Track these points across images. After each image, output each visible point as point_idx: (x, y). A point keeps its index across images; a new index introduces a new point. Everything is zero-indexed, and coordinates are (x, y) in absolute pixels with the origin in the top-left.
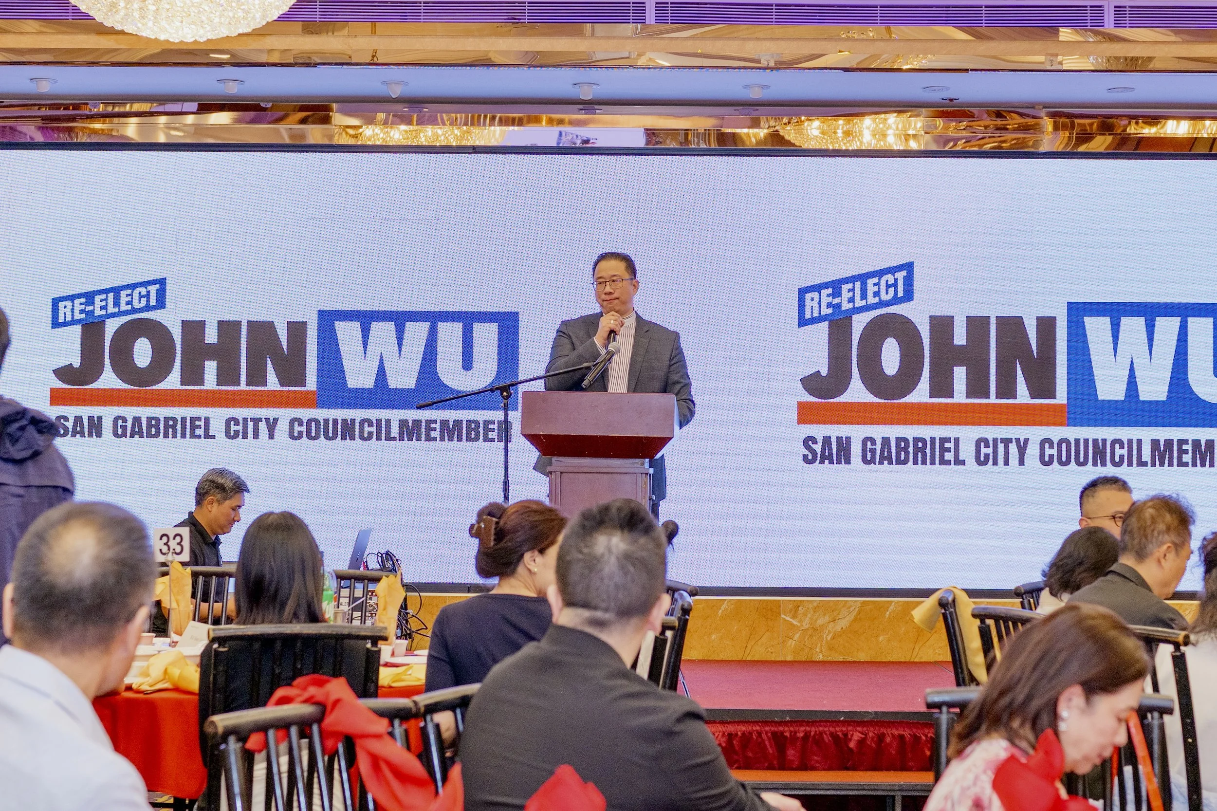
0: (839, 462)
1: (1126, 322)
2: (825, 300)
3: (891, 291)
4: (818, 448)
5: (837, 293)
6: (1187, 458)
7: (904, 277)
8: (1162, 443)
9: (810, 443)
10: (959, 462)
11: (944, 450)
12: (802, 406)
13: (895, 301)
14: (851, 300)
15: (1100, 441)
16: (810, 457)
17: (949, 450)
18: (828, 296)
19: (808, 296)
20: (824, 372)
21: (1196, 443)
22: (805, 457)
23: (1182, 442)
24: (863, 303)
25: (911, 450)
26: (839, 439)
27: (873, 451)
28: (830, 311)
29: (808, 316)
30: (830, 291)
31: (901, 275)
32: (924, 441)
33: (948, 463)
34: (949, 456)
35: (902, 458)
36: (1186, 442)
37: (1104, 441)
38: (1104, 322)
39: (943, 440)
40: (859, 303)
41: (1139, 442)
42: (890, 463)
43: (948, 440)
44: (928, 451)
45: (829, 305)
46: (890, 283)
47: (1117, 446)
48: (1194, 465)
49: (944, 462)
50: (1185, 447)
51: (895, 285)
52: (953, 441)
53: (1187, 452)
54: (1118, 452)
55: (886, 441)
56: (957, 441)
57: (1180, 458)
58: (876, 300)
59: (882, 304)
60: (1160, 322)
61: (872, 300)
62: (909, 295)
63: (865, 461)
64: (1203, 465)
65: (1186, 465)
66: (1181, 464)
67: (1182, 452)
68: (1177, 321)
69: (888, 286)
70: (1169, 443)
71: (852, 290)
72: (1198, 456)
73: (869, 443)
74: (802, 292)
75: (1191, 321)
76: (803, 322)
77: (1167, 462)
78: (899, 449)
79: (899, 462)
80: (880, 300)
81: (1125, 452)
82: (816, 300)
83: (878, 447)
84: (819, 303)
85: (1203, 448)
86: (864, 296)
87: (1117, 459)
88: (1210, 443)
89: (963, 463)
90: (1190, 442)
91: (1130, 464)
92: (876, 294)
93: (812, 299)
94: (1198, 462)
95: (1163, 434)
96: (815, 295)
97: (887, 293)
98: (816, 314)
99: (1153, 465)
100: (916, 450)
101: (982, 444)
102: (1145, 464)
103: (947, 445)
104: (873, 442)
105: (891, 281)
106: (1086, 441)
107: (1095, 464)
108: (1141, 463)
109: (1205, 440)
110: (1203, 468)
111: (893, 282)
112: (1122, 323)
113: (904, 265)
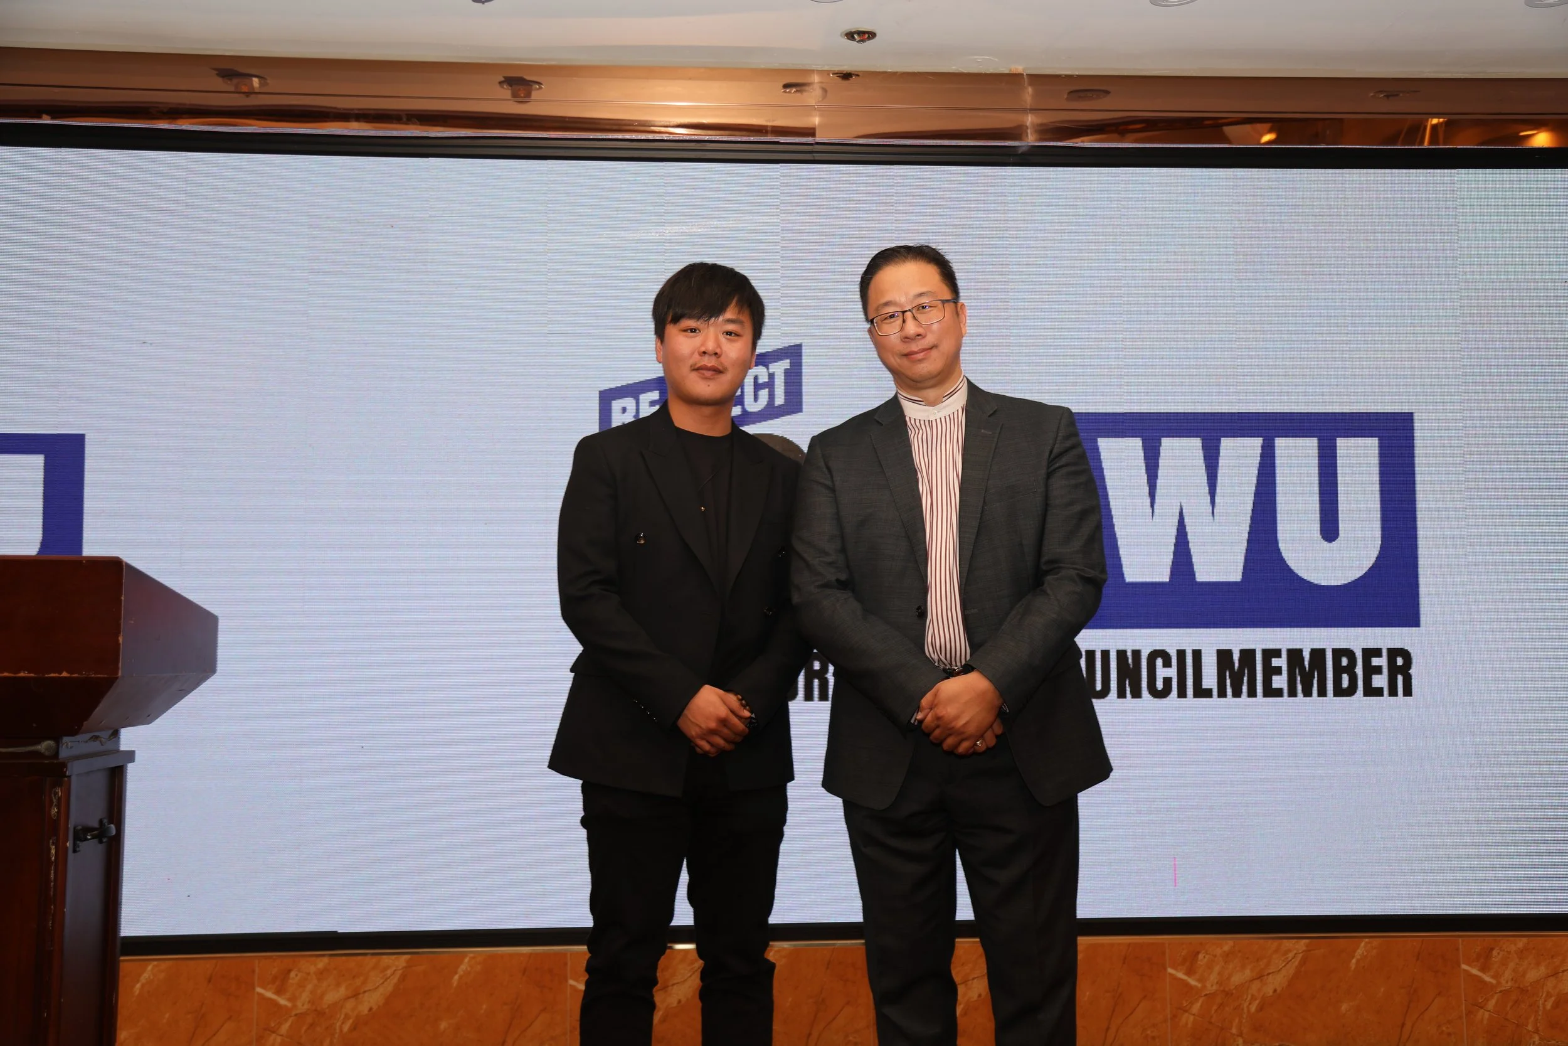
1: (1168, 445)
2: (648, 411)
3: (764, 394)
6: (1280, 682)
7: (786, 371)
8: (1236, 656)
13: (771, 412)
15: (1129, 654)
18: (653, 403)
19: (617, 405)
21: (1295, 655)
23: (1270, 654)
30: (655, 395)
31: (779, 368)
36: (1277, 653)
37: (1137, 654)
38: (1134, 446)
41: (1197, 654)
46: (760, 381)
47: (1159, 662)
48: (1292, 693)
50: (1275, 662)
51: (770, 384)
53: (1278, 671)
54: (1162, 672)
57: (1267, 682)
58: (736, 411)
59: (747, 418)
60: (1228, 445)
62: (794, 404)
64: (1307, 693)
65: (1278, 693)
66: (1271, 692)
67: (1271, 672)
68: (1256, 443)
69: (757, 387)
70: (1248, 655)
72: (1299, 678)
74: (607, 397)
75: (1281, 443)
77: (1245, 688)
80: (744, 410)
81: (1172, 672)
82: (631, 411)
84: (636, 417)
85: (1306, 663)
87: (1160, 686)
88: (1318, 655)
90: (1284, 654)
91: (1182, 694)
92: (738, 401)
93: (624, 410)
94: (1299, 688)
95: (1237, 639)
96: (629, 402)
97: (756, 399)
99: (1222, 694)
102: (1208, 693)
105: (763, 378)
106: (1105, 654)
107: (1121, 694)
108: (1201, 692)
109: (1309, 650)
110: (1308, 700)
111: (766, 380)
112: (1163, 449)
113: (785, 349)
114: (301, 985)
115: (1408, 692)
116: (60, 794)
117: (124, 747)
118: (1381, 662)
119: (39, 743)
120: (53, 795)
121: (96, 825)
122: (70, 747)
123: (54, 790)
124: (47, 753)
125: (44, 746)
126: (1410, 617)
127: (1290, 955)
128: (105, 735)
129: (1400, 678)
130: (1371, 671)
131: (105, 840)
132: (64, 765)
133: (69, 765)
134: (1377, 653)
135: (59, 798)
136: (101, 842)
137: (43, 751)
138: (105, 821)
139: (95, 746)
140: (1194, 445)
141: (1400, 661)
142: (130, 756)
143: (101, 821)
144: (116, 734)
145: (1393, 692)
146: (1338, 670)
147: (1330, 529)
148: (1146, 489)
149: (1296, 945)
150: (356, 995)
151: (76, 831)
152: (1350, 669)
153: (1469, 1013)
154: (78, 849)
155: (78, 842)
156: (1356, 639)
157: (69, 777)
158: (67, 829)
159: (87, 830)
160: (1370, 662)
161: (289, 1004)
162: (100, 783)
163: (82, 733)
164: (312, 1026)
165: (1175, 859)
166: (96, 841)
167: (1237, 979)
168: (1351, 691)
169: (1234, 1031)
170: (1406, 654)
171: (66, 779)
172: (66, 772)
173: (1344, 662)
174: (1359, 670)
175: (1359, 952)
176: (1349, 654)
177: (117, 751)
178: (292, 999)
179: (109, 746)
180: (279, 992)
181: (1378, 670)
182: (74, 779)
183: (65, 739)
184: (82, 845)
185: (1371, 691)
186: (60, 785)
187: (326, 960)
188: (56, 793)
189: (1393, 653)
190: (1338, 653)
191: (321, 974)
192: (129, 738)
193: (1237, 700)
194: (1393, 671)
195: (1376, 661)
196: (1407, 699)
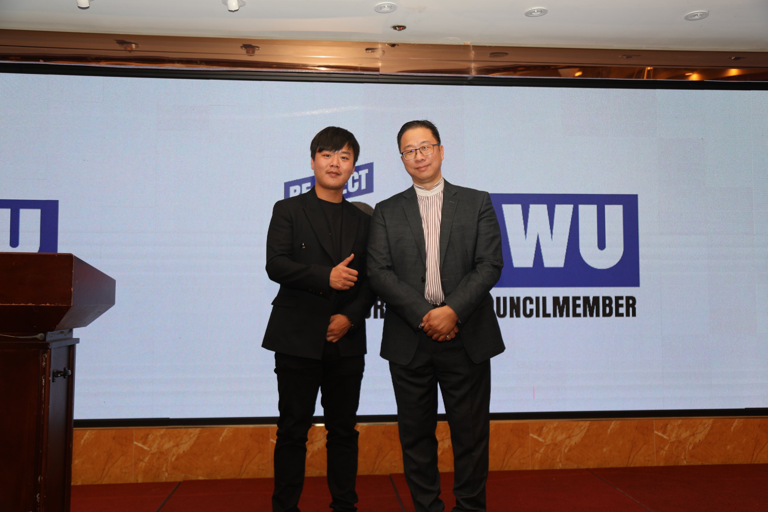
1: (533, 208)
2: (306, 191)
3: (357, 184)
6: (580, 310)
7: (366, 174)
8: (561, 299)
13: (360, 192)
15: (515, 299)
18: (308, 188)
19: (292, 189)
21: (586, 299)
23: (575, 299)
30: (309, 184)
31: (364, 173)
36: (579, 298)
37: (518, 298)
38: (517, 208)
41: (544, 299)
46: (355, 178)
47: (528, 302)
48: (585, 315)
50: (578, 302)
51: (359, 180)
53: (579, 306)
54: (529, 306)
57: (574, 311)
58: (345, 192)
59: (349, 195)
60: (558, 208)
62: (370, 189)
64: (591, 315)
65: (579, 315)
66: (575, 315)
67: (576, 306)
68: (570, 207)
69: (354, 181)
70: (566, 299)
72: (588, 309)
74: (288, 185)
75: (581, 207)
77: (565, 313)
80: (348, 191)
81: (533, 306)
82: (299, 191)
85: (591, 302)
87: (528, 312)
88: (596, 299)
90: (582, 298)
91: (538, 316)
92: (345, 187)
93: (295, 191)
94: (588, 313)
95: (562, 292)
96: (297, 187)
97: (353, 186)
99: (555, 315)
102: (549, 316)
105: (356, 177)
106: (505, 299)
107: (512, 316)
108: (546, 315)
109: (592, 297)
110: (591, 318)
111: (358, 178)
112: (530, 210)
113: (366, 165)
114: (154, 441)
115: (634, 315)
116: (46, 357)
117: (75, 336)
118: (623, 302)
119: (37, 334)
120: (43, 357)
121: (63, 370)
122: (51, 336)
123: (44, 355)
124: (41, 339)
125: (40, 336)
126: (636, 283)
127: (582, 428)
128: (66, 331)
129: (631, 309)
130: (618, 306)
131: (66, 377)
132: (48, 344)
133: (50, 344)
134: (621, 298)
135: (46, 358)
136: (65, 378)
137: (39, 338)
138: (67, 369)
139: (62, 336)
140: (544, 207)
141: (631, 302)
142: (77, 340)
143: (65, 369)
144: (71, 331)
145: (628, 315)
146: (605, 306)
147: (602, 245)
148: (523, 227)
149: (585, 424)
150: (177, 445)
151: (53, 373)
152: (610, 305)
153: (657, 452)
154: (55, 381)
155: (55, 378)
156: (612, 292)
157: (50, 349)
158: (50, 372)
159: (58, 372)
160: (618, 302)
161: (148, 449)
162: (64, 352)
163: (56, 330)
164: (158, 458)
165: (534, 387)
166: (62, 377)
167: (560, 438)
168: (610, 314)
169: (558, 460)
170: (633, 299)
171: (49, 350)
172: (49, 347)
173: (607, 302)
174: (614, 305)
175: (611, 427)
176: (610, 298)
177: (71, 338)
178: (150, 447)
179: (68, 336)
180: (144, 444)
181: (622, 305)
182: (52, 350)
183: (49, 333)
184: (57, 379)
185: (618, 315)
186: (46, 353)
187: (164, 430)
188: (45, 356)
189: (628, 298)
190: (604, 298)
191: (162, 436)
192: (77, 333)
193: (561, 318)
194: (628, 306)
195: (621, 302)
196: (634, 318)
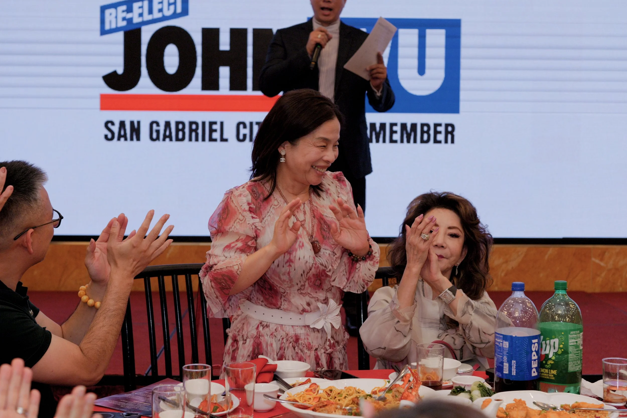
0: (132, 139)
2: (121, 15)
3: (172, 7)
4: (115, 129)
5: (130, 10)
6: (397, 137)
8: (378, 126)
9: (110, 125)
10: (223, 140)
11: (212, 131)
12: (104, 97)
13: (175, 16)
14: (141, 15)
16: (110, 136)
17: (215, 131)
18: (123, 11)
19: (107, 12)
20: (120, 71)
21: (404, 126)
22: (106, 137)
23: (392, 125)
24: (149, 17)
25: (187, 130)
26: (132, 123)
27: (158, 132)
28: (124, 23)
29: (107, 27)
30: (124, 8)
32: (197, 124)
33: (215, 140)
34: (216, 135)
35: (180, 136)
36: (396, 125)
39: (212, 123)
40: (147, 17)
42: (171, 140)
43: (215, 123)
44: (200, 131)
45: (124, 19)
46: (170, 2)
48: (402, 142)
49: (212, 139)
50: (395, 128)
51: (175, 3)
52: (219, 124)
53: (396, 132)
55: (168, 124)
56: (222, 124)
57: (391, 137)
58: (160, 15)
59: (164, 18)
61: (157, 15)
62: (185, 12)
63: (152, 139)
64: (408, 141)
65: (396, 141)
66: (392, 141)
67: (392, 132)
69: (169, 4)
70: (383, 125)
71: (141, 7)
72: (405, 135)
73: (155, 126)
74: (103, 9)
76: (103, 32)
77: (381, 139)
78: (177, 130)
79: (177, 139)
80: (163, 15)
82: (114, 15)
83: (162, 128)
84: (116, 17)
85: (409, 129)
86: (150, 12)
88: (414, 126)
89: (226, 140)
90: (399, 125)
92: (161, 10)
93: (111, 14)
94: (405, 139)
95: (379, 118)
96: (113, 11)
97: (169, 9)
98: (114, 26)
100: (191, 130)
101: (241, 126)
103: (214, 127)
104: (158, 124)
109: (410, 124)
110: (408, 144)
111: (173, 2)
115: (453, 142)
118: (441, 129)
126: (455, 109)
129: (449, 136)
130: (436, 132)
134: (440, 125)
141: (450, 129)
145: (446, 142)
146: (423, 132)
147: (421, 70)
152: (428, 132)
156: (431, 118)
160: (437, 129)
168: (428, 141)
170: (453, 126)
173: (425, 128)
174: (432, 132)
176: (428, 125)
181: (440, 132)
185: (436, 141)
189: (447, 125)
190: (423, 125)
193: (377, 144)
194: (447, 133)
195: (439, 129)
196: (452, 145)
